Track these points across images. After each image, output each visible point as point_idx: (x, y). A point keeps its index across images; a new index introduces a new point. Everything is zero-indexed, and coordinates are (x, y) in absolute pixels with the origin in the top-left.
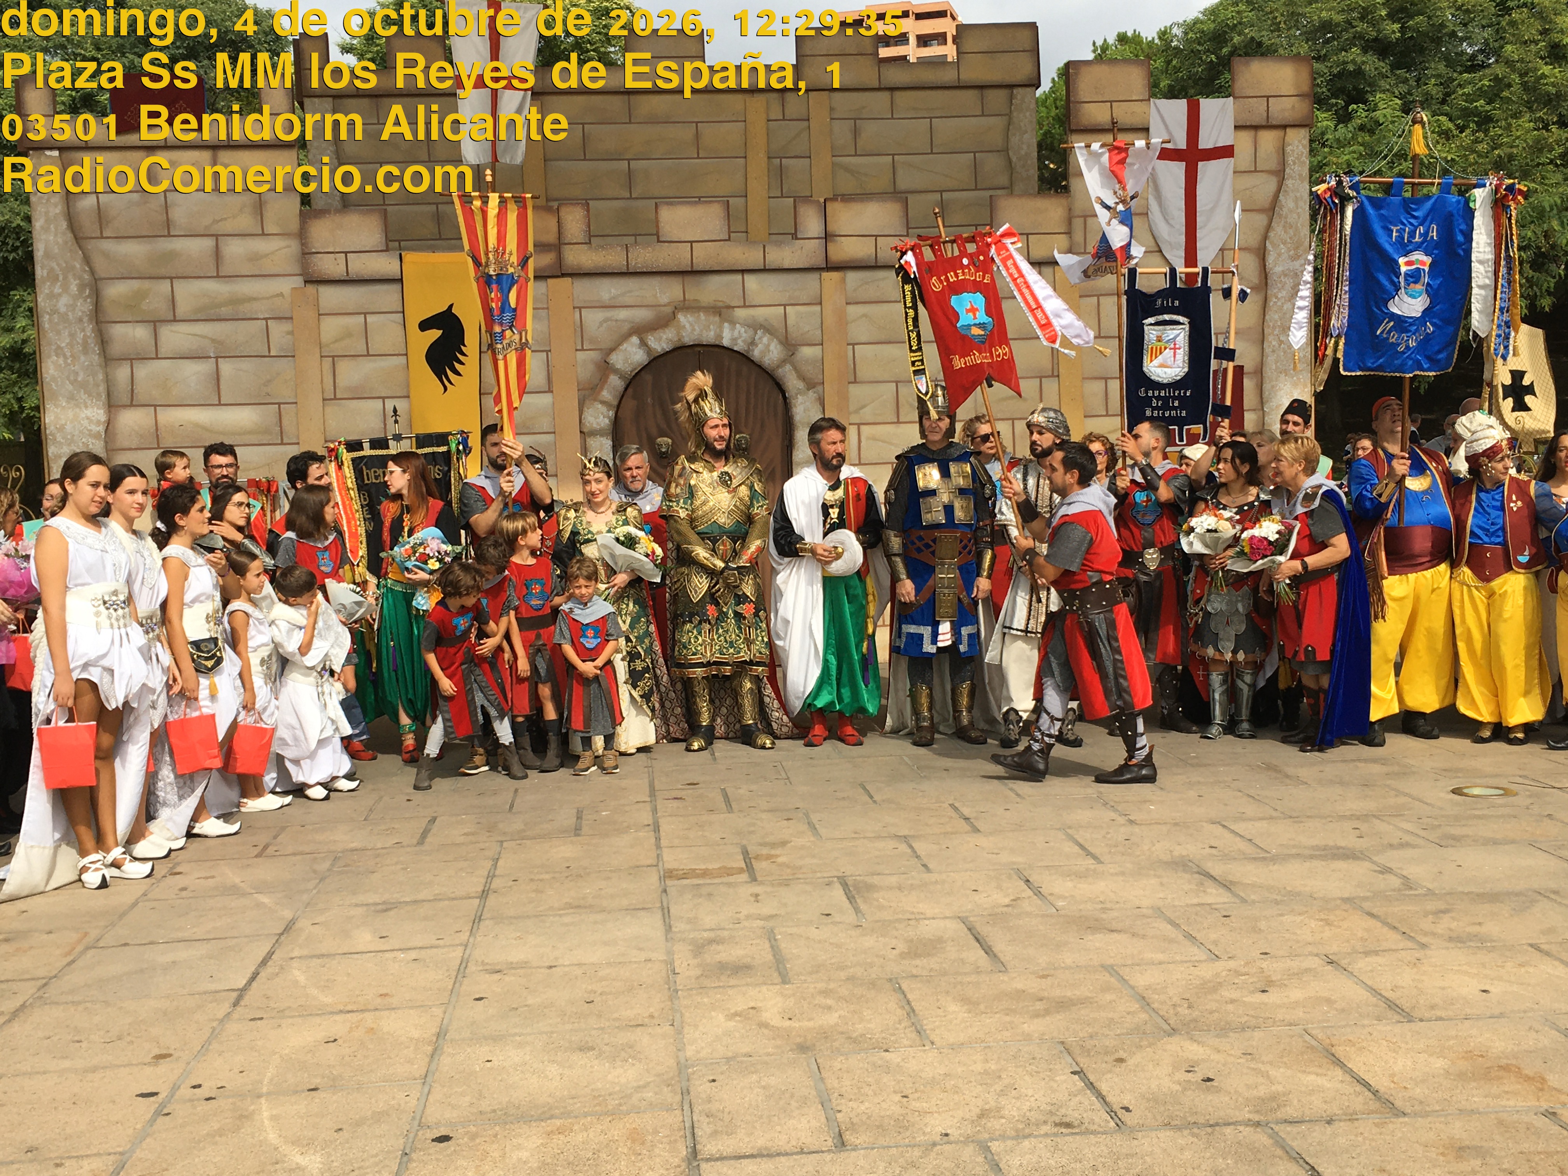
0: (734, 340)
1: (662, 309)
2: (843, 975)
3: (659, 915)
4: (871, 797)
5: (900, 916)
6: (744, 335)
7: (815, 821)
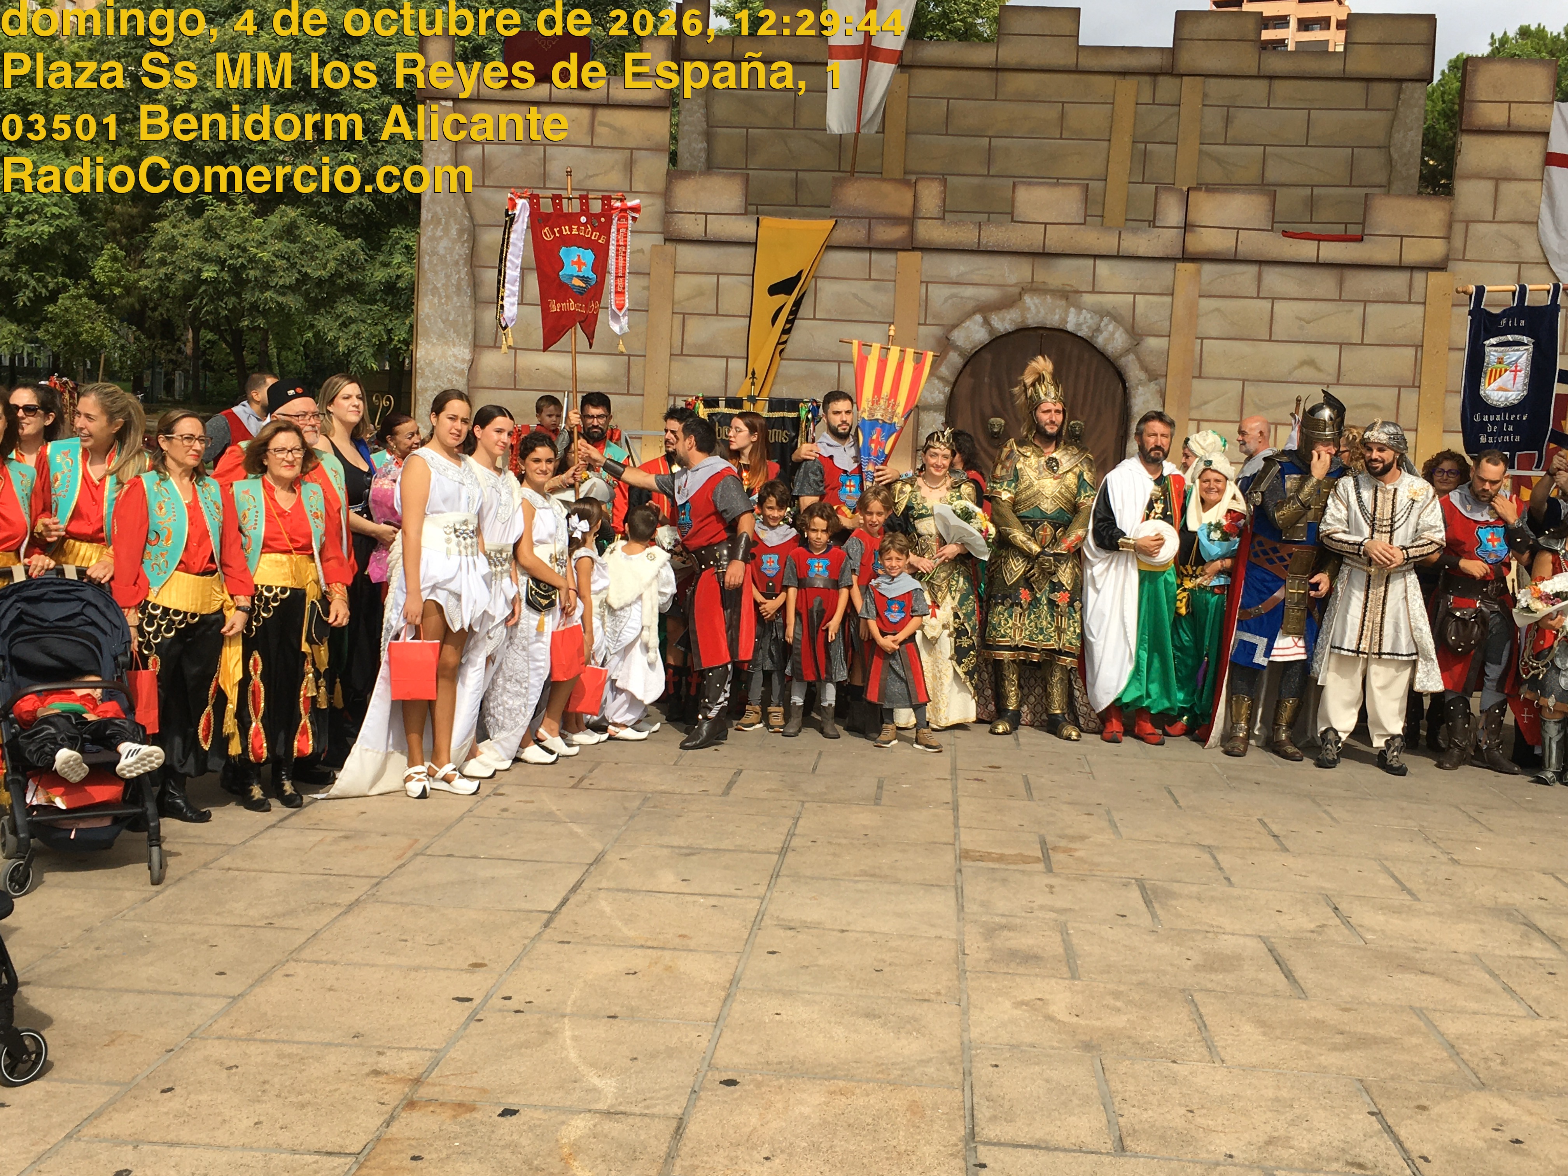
0: (1078, 325)
1: (1010, 289)
2: (1135, 978)
3: (952, 894)
4: (1176, 802)
5: (1198, 927)
6: (1090, 321)
7: (1116, 819)
